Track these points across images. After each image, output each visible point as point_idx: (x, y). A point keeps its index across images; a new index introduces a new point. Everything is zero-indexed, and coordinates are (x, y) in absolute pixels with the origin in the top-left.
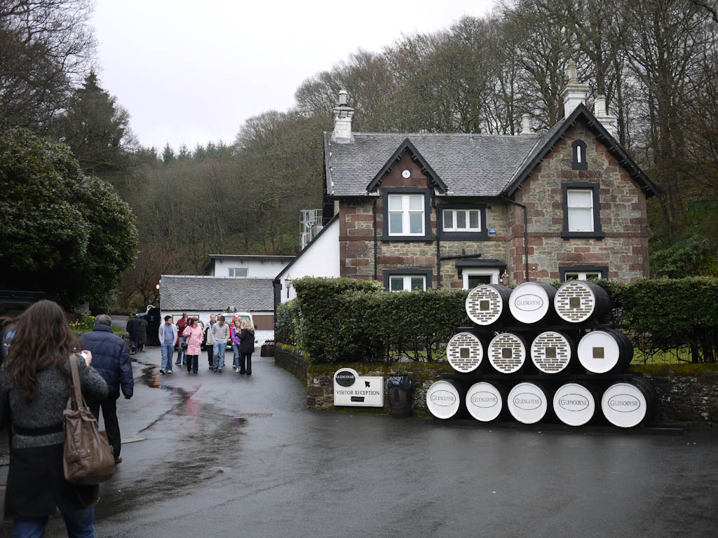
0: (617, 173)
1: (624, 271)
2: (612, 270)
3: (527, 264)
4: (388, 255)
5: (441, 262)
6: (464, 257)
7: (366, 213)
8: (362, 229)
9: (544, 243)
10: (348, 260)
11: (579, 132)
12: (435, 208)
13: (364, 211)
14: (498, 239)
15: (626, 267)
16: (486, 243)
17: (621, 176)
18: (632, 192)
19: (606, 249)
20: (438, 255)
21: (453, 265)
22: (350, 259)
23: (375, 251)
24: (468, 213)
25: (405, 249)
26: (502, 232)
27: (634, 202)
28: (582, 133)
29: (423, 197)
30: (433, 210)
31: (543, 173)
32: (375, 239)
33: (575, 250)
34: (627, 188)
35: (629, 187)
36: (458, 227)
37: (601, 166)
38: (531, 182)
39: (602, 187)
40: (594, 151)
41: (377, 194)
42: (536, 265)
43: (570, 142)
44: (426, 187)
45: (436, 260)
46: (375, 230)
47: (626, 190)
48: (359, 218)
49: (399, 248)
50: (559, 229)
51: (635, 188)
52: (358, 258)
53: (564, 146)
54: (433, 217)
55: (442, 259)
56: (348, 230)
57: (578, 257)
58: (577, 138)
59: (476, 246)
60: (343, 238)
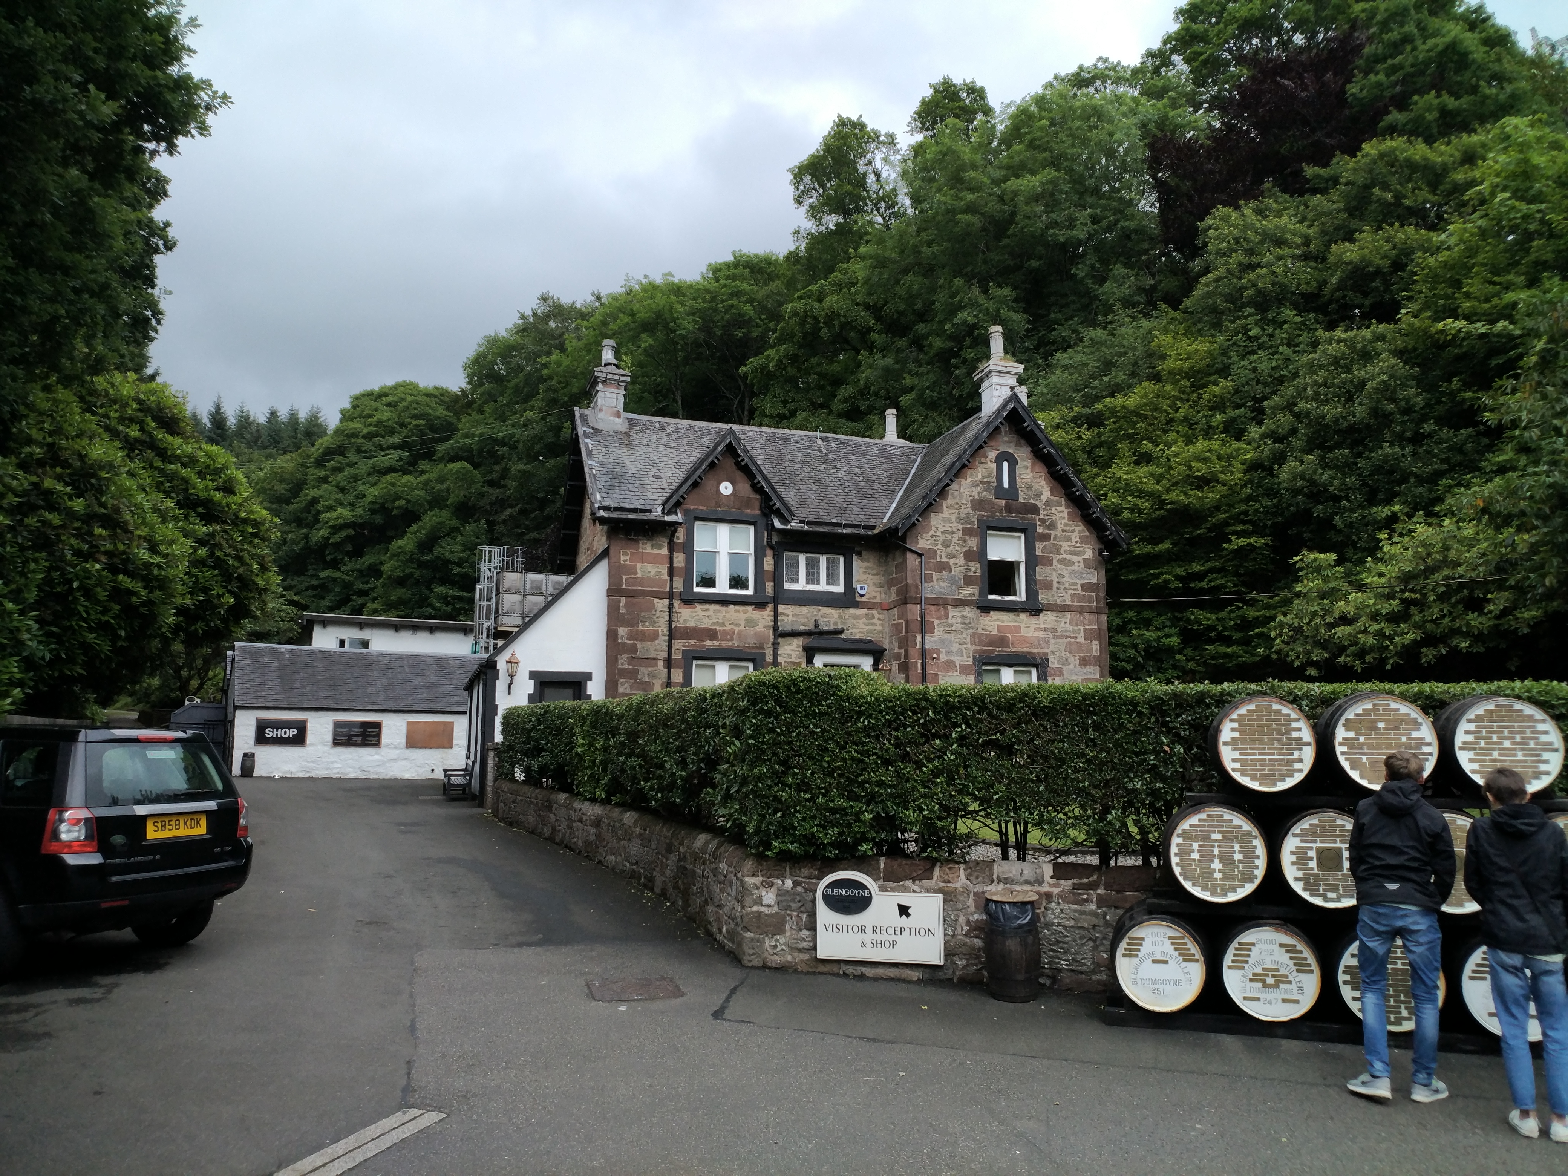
0: (1063, 508)
1: (1072, 666)
2: (1054, 663)
3: (923, 650)
4: (691, 624)
5: (780, 640)
6: (816, 633)
7: (656, 551)
8: (649, 578)
9: (951, 615)
10: (622, 631)
11: (1006, 439)
12: (772, 548)
13: (653, 547)
14: (871, 606)
15: (1074, 661)
16: (852, 611)
17: (1069, 513)
18: (1083, 540)
19: (1046, 630)
20: (775, 628)
21: (798, 646)
22: (627, 629)
23: (670, 617)
24: (823, 560)
25: (720, 616)
26: (878, 595)
27: (1086, 556)
28: (1010, 442)
29: (752, 529)
30: (769, 552)
31: (950, 501)
32: (671, 596)
33: (998, 631)
34: (1076, 534)
35: (1079, 532)
36: (808, 583)
37: (1038, 495)
38: (932, 515)
39: (1040, 530)
40: (1029, 471)
41: (678, 517)
42: (938, 652)
43: (992, 454)
44: (757, 512)
45: (772, 638)
46: (671, 580)
47: (1075, 536)
48: (643, 559)
49: (710, 613)
50: (974, 594)
51: (1088, 534)
52: (640, 627)
53: (983, 460)
54: (768, 564)
55: (781, 634)
56: (624, 577)
57: (1002, 641)
58: (1003, 448)
59: (836, 616)
60: (614, 592)
